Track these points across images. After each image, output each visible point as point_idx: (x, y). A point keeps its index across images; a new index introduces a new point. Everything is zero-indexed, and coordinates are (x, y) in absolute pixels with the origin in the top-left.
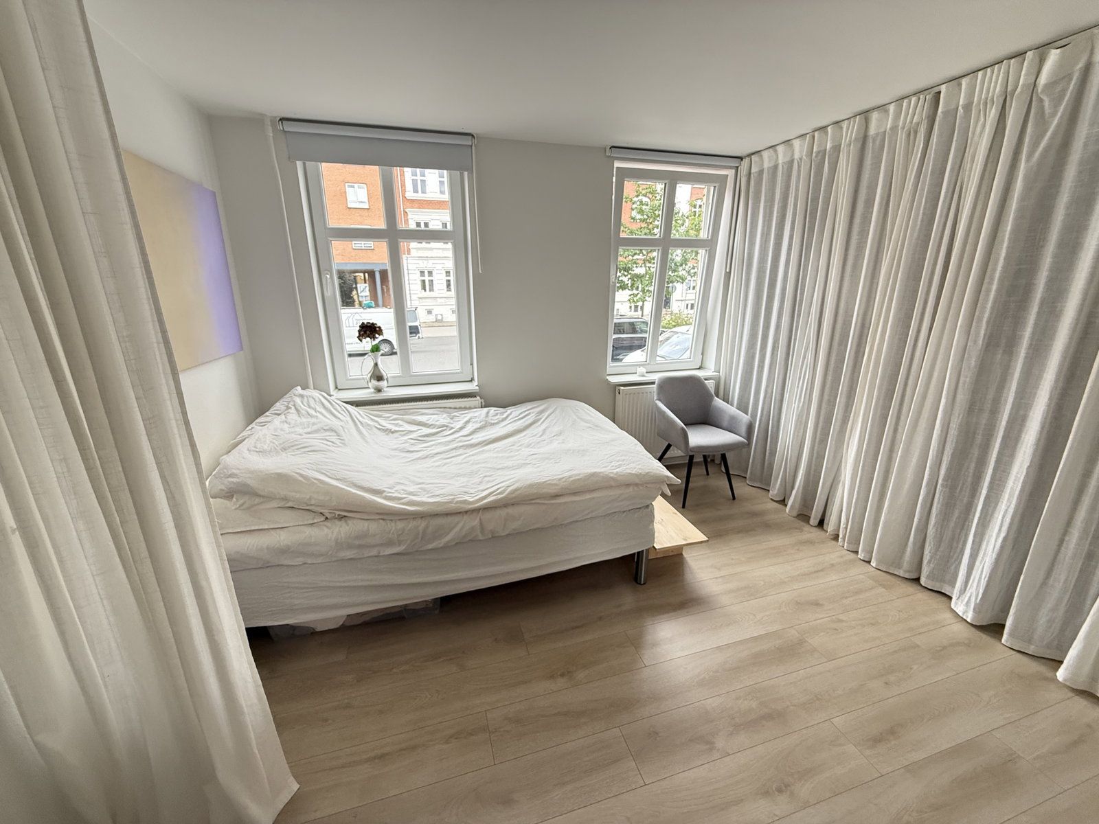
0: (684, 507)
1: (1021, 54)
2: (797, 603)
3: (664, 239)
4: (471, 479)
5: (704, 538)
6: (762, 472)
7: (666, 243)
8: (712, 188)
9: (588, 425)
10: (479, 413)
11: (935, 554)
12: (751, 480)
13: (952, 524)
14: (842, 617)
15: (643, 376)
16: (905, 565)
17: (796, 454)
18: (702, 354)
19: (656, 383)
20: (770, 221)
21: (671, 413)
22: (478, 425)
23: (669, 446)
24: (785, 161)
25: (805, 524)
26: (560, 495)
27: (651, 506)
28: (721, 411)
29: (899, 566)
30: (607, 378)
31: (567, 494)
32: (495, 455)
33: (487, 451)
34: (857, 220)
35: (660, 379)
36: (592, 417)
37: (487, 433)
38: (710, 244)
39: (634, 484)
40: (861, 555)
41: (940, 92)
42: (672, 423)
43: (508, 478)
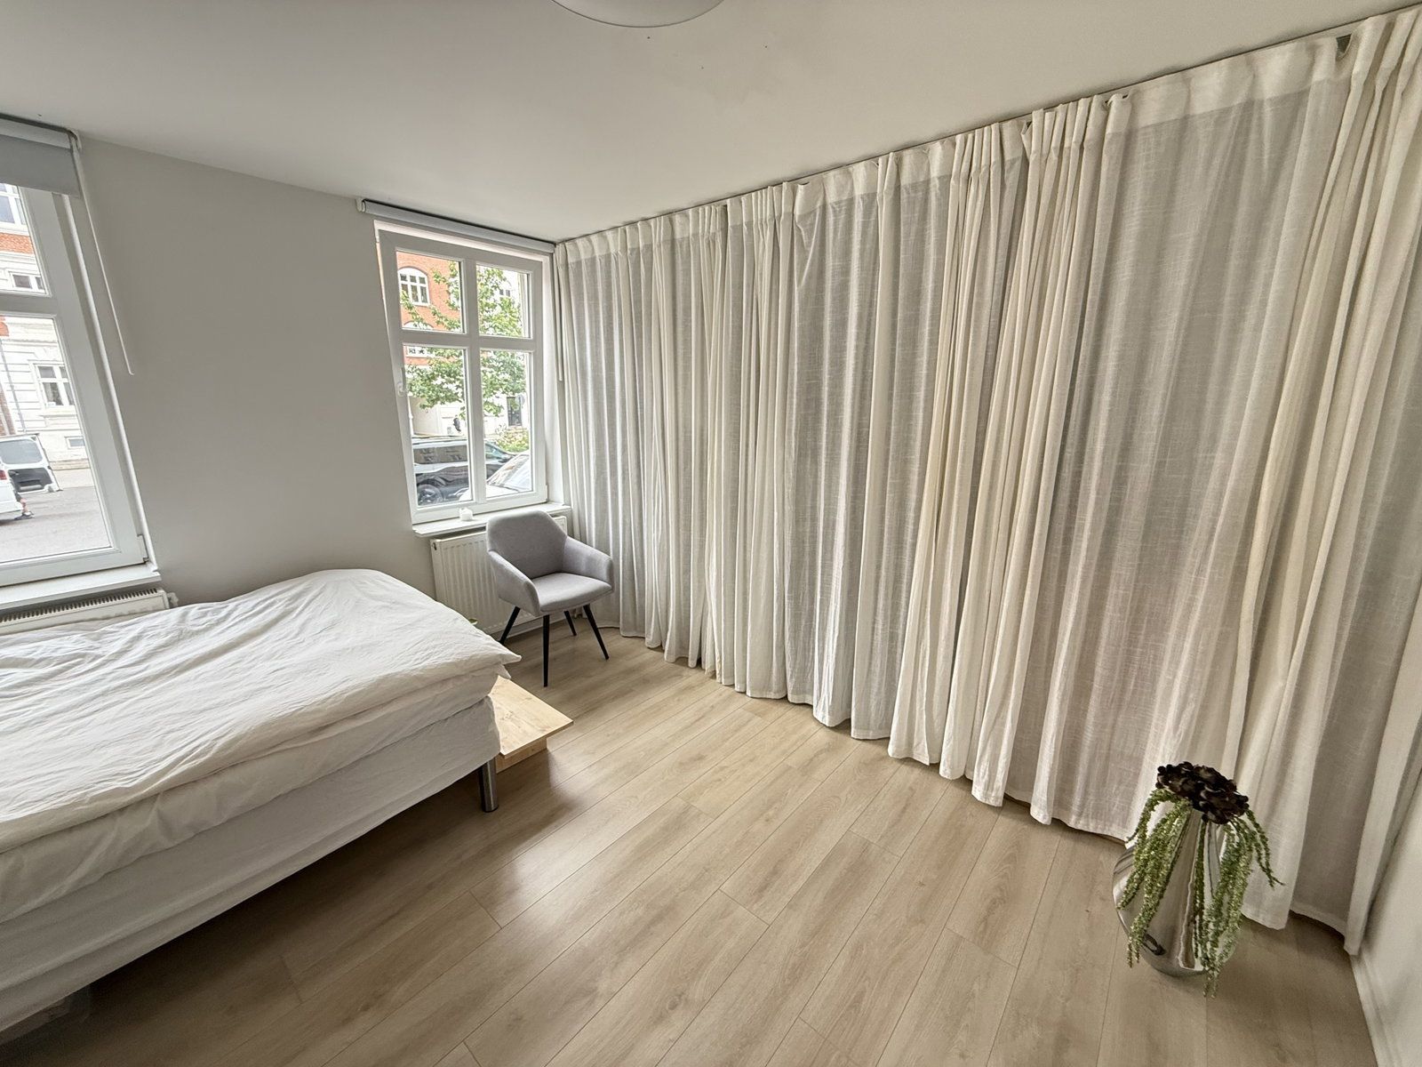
0: (546, 685)
1: (779, 184)
2: (681, 764)
3: (469, 335)
4: (134, 745)
5: (567, 720)
6: (635, 618)
7: (473, 341)
8: (526, 275)
9: (380, 603)
10: (165, 618)
11: (794, 668)
12: (625, 630)
13: (802, 634)
14: (724, 763)
15: (469, 520)
16: (774, 687)
17: (665, 591)
18: (547, 484)
19: (487, 528)
20: (597, 322)
21: (512, 566)
22: (162, 641)
23: (517, 611)
24: (601, 254)
25: (684, 668)
26: (327, 726)
27: (486, 700)
28: (577, 553)
29: (769, 689)
30: (414, 528)
31: (339, 721)
32: (198, 687)
33: (182, 683)
34: (680, 329)
35: (491, 522)
36: (388, 590)
37: (183, 652)
38: (534, 345)
39: (454, 677)
40: (737, 688)
41: (726, 206)
42: (514, 578)
43: (219, 723)
